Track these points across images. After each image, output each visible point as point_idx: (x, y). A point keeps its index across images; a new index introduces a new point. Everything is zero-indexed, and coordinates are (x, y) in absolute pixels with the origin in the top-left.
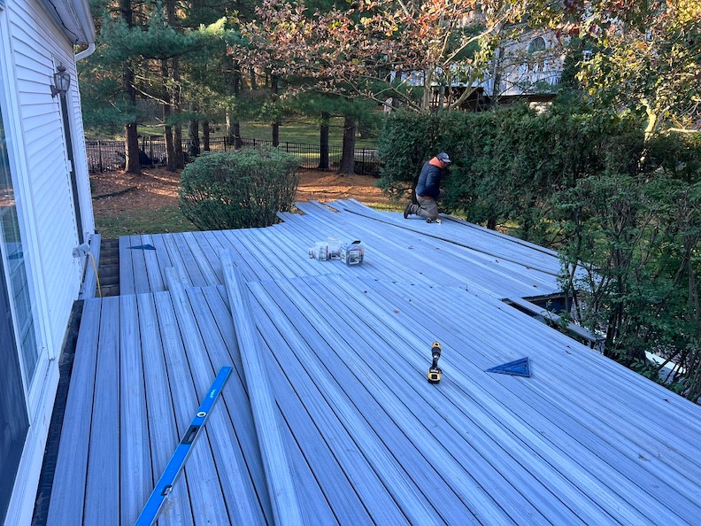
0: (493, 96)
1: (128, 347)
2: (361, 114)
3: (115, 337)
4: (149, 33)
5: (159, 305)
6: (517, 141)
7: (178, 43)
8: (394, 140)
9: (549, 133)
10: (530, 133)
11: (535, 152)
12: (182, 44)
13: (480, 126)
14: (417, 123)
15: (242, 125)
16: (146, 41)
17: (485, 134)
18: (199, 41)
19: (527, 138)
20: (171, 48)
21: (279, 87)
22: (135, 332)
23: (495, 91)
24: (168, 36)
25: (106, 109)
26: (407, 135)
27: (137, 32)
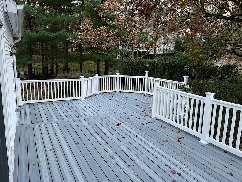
0: (154, 54)
1: (39, 144)
2: (111, 60)
3: (34, 140)
4: (38, 34)
5: (48, 128)
6: (166, 69)
7: (49, 37)
8: (124, 69)
9: (175, 66)
10: (170, 66)
11: (172, 72)
12: (50, 37)
13: (152, 64)
14: (132, 63)
15: (69, 64)
16: (37, 36)
17: (154, 66)
18: (56, 36)
19: (169, 68)
20: (46, 38)
21: (82, 51)
22: (41, 138)
23: (155, 53)
24: (45, 35)
25: (22, 59)
26: (129, 67)
27: (34, 33)
